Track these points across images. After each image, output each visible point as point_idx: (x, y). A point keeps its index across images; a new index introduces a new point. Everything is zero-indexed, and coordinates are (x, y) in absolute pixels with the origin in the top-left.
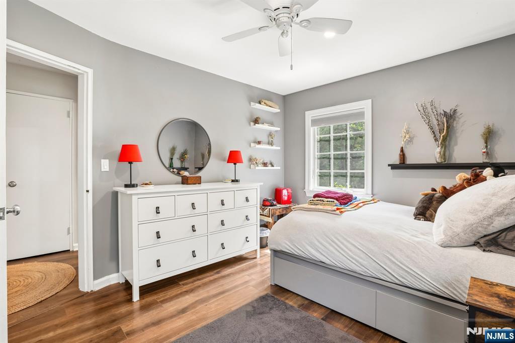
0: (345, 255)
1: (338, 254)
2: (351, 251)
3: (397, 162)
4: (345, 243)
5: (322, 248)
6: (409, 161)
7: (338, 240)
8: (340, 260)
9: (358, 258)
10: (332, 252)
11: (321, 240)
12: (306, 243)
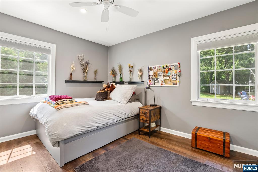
0: (107, 118)
1: (105, 119)
2: (108, 116)
3: (68, 79)
4: (105, 114)
5: (98, 120)
6: (74, 79)
7: (102, 114)
8: (106, 122)
9: (111, 117)
10: (102, 120)
11: (96, 117)
12: (90, 122)
